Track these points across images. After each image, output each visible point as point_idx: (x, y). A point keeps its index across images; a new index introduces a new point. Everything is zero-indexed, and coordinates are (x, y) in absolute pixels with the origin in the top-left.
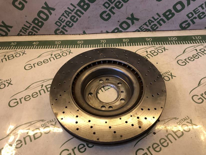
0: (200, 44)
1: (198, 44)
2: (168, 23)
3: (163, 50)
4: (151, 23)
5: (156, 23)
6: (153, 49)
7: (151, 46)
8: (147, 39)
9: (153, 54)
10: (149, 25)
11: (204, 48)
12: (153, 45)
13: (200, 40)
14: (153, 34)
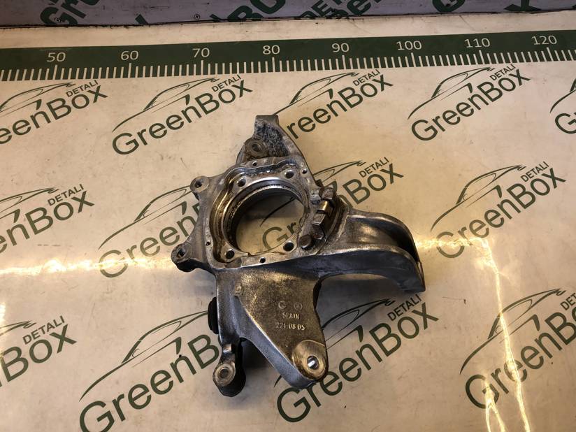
0: (484, 66)
3: (378, 86)
6: (348, 82)
7: (345, 71)
8: (336, 46)
9: (349, 100)
11: (491, 81)
12: (352, 70)
13: (485, 51)
14: (355, 26)
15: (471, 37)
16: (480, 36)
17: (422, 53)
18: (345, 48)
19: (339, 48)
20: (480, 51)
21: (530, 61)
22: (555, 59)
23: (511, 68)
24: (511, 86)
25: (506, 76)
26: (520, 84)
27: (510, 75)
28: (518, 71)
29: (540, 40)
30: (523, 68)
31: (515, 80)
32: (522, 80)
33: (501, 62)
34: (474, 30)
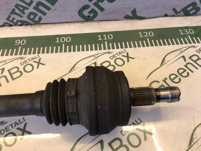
0: (107, 50)
1: (103, 51)
2: (56, 10)
3: (35, 65)
4: (24, 10)
5: (34, 11)
6: (17, 63)
7: (18, 56)
8: (17, 42)
9: (13, 75)
10: (22, 15)
11: (110, 60)
12: (23, 56)
13: (109, 41)
14: (34, 30)
15: (102, 34)
16: (107, 33)
17: (69, 44)
18: (23, 42)
19: (19, 43)
20: (106, 42)
21: (136, 47)
22: (152, 45)
23: (124, 51)
24: (122, 63)
25: (120, 56)
26: (128, 61)
27: (123, 56)
28: (127, 53)
29: (143, 35)
30: (131, 51)
31: (125, 59)
32: (129, 59)
33: (118, 48)
34: (105, 30)
